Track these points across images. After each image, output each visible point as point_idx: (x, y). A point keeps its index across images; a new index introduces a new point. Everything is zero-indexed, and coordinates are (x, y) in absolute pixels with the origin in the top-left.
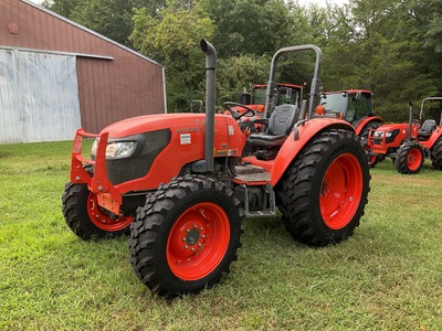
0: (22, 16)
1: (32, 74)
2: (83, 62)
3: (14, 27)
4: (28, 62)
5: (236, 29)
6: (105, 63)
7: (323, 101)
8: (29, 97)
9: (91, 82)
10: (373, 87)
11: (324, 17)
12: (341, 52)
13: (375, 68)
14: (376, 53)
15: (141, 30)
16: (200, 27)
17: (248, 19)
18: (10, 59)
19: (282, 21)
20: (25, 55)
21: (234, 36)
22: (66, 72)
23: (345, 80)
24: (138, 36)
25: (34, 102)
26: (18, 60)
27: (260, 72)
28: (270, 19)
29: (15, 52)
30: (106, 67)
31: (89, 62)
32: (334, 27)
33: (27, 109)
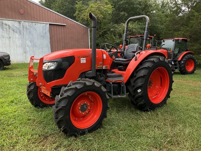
0: (26, 6)
1: (30, 32)
2: (52, 26)
3: (22, 11)
4: (28, 27)
5: (124, 10)
6: (62, 27)
7: (163, 43)
8: (28, 42)
9: (56, 36)
10: (190, 37)
11: (167, 3)
12: (174, 20)
13: (192, 27)
14: (192, 20)
15: (80, 11)
16: (105, 9)
17: (129, 5)
18: (20, 25)
19: (146, 6)
20: (26, 24)
21: (122, 13)
22: (44, 31)
23: (176, 33)
24: (78, 14)
25: (30, 44)
26: (23, 26)
27: (134, 30)
28: (140, 5)
29: (22, 22)
30: (63, 29)
31: (55, 26)
32: (173, 8)
33: (27, 48)
